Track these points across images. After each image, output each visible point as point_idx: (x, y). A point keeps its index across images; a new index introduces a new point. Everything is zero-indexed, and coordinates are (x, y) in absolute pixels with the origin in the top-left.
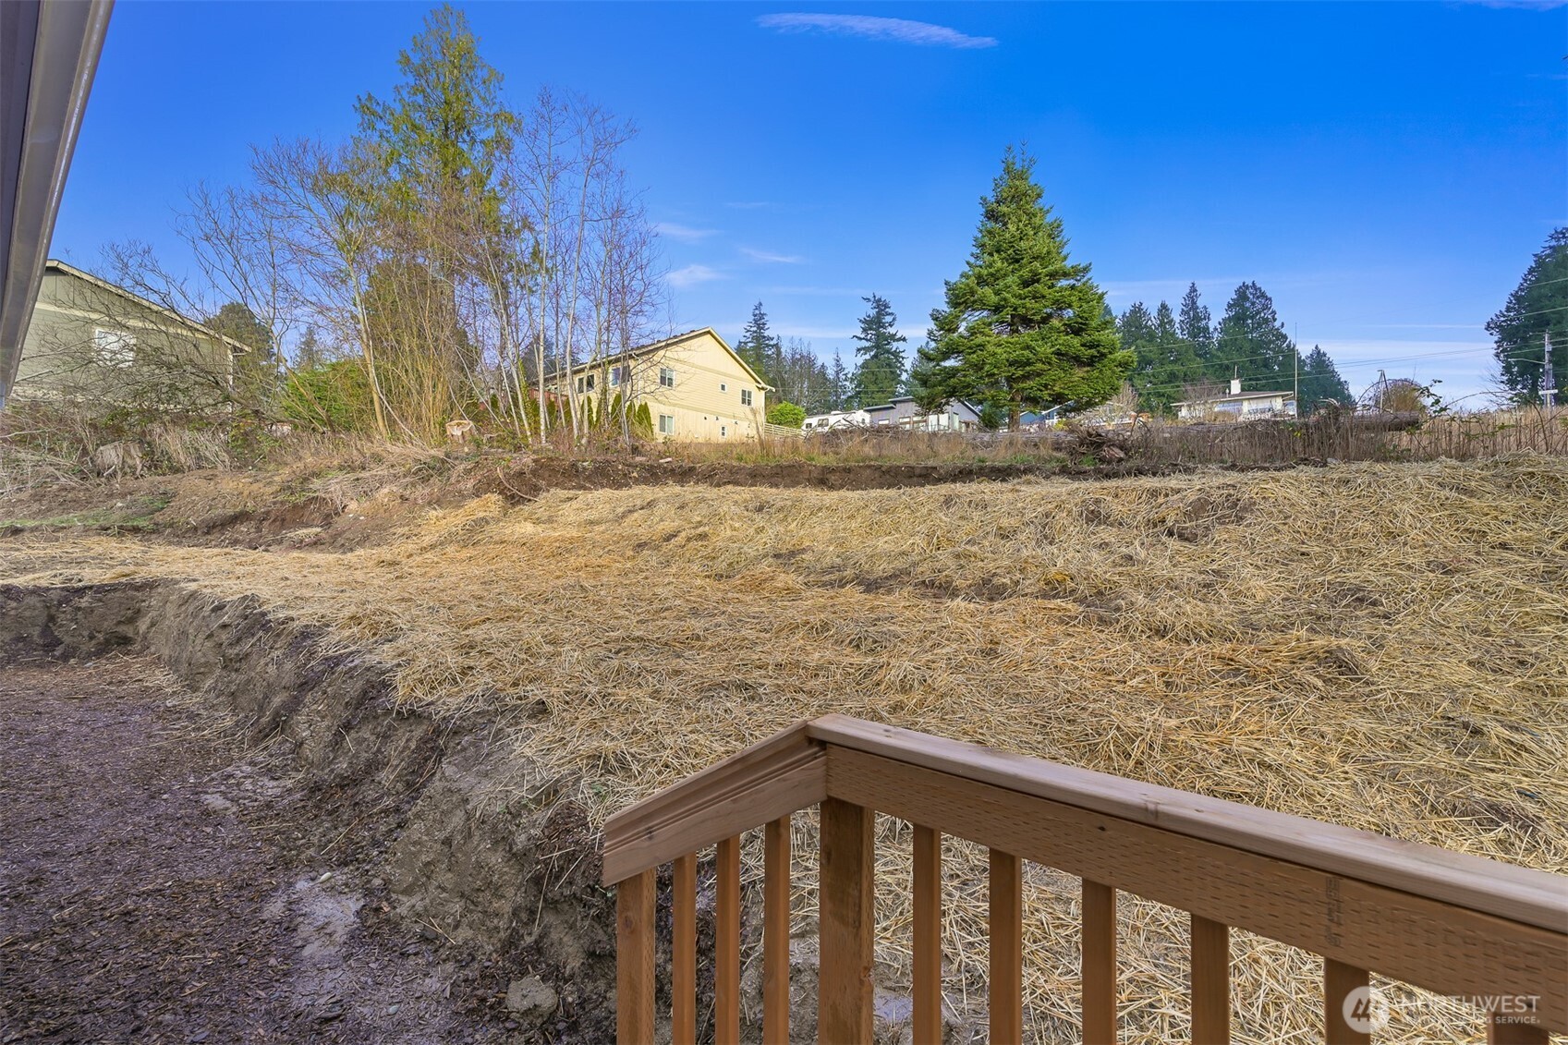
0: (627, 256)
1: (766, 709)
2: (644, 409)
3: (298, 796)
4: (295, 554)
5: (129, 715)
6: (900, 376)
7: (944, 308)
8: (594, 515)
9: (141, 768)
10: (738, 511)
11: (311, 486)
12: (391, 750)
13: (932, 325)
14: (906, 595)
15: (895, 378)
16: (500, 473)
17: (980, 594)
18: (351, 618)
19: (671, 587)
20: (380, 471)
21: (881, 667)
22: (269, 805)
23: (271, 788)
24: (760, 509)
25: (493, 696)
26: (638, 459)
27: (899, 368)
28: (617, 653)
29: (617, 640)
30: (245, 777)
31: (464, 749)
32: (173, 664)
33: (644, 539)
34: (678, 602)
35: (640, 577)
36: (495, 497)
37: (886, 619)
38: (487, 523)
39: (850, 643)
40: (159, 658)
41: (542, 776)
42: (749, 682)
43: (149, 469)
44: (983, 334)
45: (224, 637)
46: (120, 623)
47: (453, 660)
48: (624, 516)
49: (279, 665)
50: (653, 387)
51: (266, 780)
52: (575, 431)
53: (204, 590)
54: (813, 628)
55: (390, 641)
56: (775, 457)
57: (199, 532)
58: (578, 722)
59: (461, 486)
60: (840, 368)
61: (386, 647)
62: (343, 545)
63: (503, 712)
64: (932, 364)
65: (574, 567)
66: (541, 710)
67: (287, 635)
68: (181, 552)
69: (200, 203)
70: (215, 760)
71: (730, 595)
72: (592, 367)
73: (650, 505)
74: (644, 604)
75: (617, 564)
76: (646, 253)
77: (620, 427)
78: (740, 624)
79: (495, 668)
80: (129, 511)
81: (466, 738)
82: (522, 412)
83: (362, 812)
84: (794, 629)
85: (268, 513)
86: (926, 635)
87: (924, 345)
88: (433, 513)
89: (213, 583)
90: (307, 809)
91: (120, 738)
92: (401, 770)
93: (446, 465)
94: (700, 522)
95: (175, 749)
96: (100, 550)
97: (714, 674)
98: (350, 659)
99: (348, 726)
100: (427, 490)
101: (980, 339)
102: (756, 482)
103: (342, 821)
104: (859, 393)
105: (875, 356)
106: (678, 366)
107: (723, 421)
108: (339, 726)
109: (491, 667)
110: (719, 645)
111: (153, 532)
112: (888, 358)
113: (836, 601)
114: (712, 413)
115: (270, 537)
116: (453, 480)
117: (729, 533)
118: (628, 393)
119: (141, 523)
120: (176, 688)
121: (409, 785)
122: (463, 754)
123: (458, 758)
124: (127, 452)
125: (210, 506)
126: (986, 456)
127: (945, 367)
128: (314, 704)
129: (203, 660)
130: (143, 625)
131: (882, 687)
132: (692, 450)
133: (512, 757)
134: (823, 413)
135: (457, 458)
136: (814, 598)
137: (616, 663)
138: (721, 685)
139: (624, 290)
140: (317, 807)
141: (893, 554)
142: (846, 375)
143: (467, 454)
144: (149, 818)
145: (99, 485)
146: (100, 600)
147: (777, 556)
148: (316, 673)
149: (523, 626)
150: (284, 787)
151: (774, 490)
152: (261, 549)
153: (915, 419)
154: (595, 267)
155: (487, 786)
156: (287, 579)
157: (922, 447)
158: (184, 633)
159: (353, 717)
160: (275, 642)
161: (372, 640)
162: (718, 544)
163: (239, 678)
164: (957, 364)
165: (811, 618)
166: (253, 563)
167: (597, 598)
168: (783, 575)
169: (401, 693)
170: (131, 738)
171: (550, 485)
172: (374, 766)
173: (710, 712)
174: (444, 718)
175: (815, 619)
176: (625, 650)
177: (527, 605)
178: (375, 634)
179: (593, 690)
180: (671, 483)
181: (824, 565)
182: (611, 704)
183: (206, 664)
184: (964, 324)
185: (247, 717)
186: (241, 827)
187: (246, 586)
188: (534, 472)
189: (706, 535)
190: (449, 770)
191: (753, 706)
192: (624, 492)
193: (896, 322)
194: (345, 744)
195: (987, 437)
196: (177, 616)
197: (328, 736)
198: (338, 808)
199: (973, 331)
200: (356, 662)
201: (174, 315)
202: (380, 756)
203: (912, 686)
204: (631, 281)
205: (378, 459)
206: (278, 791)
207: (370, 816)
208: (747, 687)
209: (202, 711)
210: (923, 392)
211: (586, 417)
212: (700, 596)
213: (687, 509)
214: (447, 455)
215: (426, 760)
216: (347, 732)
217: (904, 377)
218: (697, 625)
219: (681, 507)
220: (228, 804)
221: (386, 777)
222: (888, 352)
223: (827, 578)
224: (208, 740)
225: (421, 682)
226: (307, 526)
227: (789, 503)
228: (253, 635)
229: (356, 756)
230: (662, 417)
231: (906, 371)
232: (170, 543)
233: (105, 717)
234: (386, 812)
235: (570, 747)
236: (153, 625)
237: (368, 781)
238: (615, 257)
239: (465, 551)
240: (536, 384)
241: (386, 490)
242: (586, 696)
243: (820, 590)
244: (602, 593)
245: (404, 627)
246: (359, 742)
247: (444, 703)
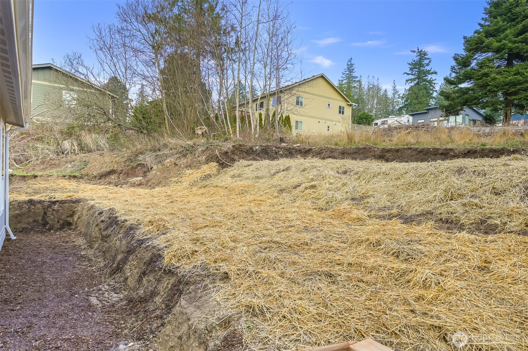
0: (280, 39)
1: (341, 290)
2: (288, 118)
3: (124, 303)
4: (132, 189)
5: (68, 257)
6: (432, 94)
7: (462, 52)
8: (260, 174)
9: (69, 282)
10: (333, 173)
11: (139, 159)
12: (161, 288)
13: (454, 63)
14: (429, 226)
15: (429, 96)
16: (217, 152)
17: (478, 229)
18: (150, 222)
19: (296, 214)
20: (166, 151)
21: (411, 271)
22: (113, 305)
23: (115, 297)
24: (345, 173)
25: (205, 267)
26: (283, 144)
27: (432, 90)
28: (265, 249)
29: (265, 242)
30: (105, 291)
31: (190, 293)
32: (85, 235)
33: (283, 187)
34: (298, 223)
35: (280, 208)
36: (215, 164)
37: (416, 241)
38: (211, 176)
39: (393, 254)
40: (81, 232)
41: (223, 313)
42: (332, 273)
43: (80, 150)
44: (488, 67)
45: (102, 226)
46: (68, 216)
47: (189, 247)
48: (274, 174)
49: (121, 241)
50: (292, 107)
51: (113, 293)
52: (253, 131)
53: (97, 205)
54: (371, 243)
55: (164, 234)
56: (355, 143)
57: (97, 178)
58: (242, 286)
59: (200, 159)
60: (395, 91)
61: (162, 236)
62: (151, 185)
63: (208, 276)
64: (452, 87)
65: (249, 200)
66: (226, 277)
67: (125, 228)
68: (90, 187)
69: (98, 34)
70: (95, 282)
71: (326, 220)
72: (262, 98)
73: (288, 169)
74: (281, 222)
75: (270, 200)
76: (290, 36)
77: (275, 128)
78: (330, 237)
79: (207, 252)
80: (73, 169)
81: (192, 287)
82: (229, 122)
83: (147, 315)
84: (360, 243)
85: (122, 170)
86: (441, 254)
87: (448, 75)
88: (188, 172)
89: (100, 202)
90: (127, 310)
91: (64, 267)
92: (164, 298)
93: (194, 149)
94: (312, 179)
95: (82, 274)
96: (62, 185)
97: (314, 266)
98: (147, 241)
99: (144, 274)
100: (185, 161)
101: (486, 70)
102: (344, 157)
103: (139, 318)
104: (407, 105)
105: (418, 84)
106: (305, 95)
107: (329, 123)
108: (141, 273)
109: (205, 252)
110: (318, 249)
111: (81, 178)
112: (425, 84)
113: (386, 228)
114: (322, 119)
115: (123, 181)
116: (196, 156)
117: (328, 185)
118: (279, 110)
119: (77, 174)
120: (85, 246)
121: (167, 306)
122: (189, 295)
123: (187, 297)
124: (72, 144)
125: (101, 167)
126: (487, 142)
127: (462, 88)
128: (132, 261)
129: (95, 235)
130: (76, 218)
131: (411, 284)
132: (310, 140)
133: (211, 300)
134: (385, 117)
135: (198, 145)
136: (373, 225)
137: (263, 255)
138: (317, 273)
139: (278, 57)
140: (130, 309)
141: (422, 201)
142: (399, 95)
143: (203, 143)
144: (70, 305)
145: (63, 158)
146: (61, 207)
147: (353, 199)
148: (134, 247)
149: (222, 231)
150: (120, 297)
151: (354, 162)
152: (119, 186)
153: (441, 119)
154: (264, 47)
155: (198, 313)
156: (127, 201)
157: (444, 136)
158: (89, 223)
159: (147, 269)
160: (120, 230)
161: (157, 233)
162: (321, 191)
163: (106, 245)
164: (469, 86)
165: (371, 237)
166: (116, 193)
167: (258, 218)
168: (355, 210)
169: (166, 260)
170: (67, 268)
171: (240, 158)
172: (154, 294)
173: (309, 289)
174: (183, 276)
175: (373, 238)
176: (269, 248)
177: (225, 220)
178: (158, 230)
179: (251, 269)
180: (299, 157)
181: (380, 206)
182: (259, 278)
183: (96, 237)
184: (475, 61)
185: (108, 263)
186: (102, 314)
187: (112, 204)
188: (233, 152)
189: (315, 186)
190: (183, 302)
191: (334, 287)
192: (275, 162)
193: (431, 63)
194: (143, 282)
195: (487, 130)
196: (87, 215)
197: (137, 277)
198: (138, 311)
199: (481, 65)
200: (150, 243)
201: (89, 84)
202: (156, 290)
203: (430, 286)
204: (282, 52)
205: (165, 146)
206: (117, 299)
207: (150, 318)
208: (330, 276)
209: (93, 258)
210: (446, 103)
211: (258, 123)
212: (309, 220)
213: (306, 172)
214: (194, 144)
215: (175, 295)
216: (144, 276)
217: (435, 94)
218: (307, 237)
219: (304, 171)
220: (98, 303)
221: (158, 300)
222: (425, 80)
223: (381, 213)
224: (94, 272)
225: (174, 256)
226: (137, 176)
227: (362, 169)
228: (112, 226)
229: (147, 288)
230: (297, 122)
231: (436, 91)
232: (86, 183)
233: (60, 257)
234: (157, 317)
235: (238, 299)
236: (79, 218)
237: (150, 301)
238: (274, 41)
239: (200, 190)
240: (235, 107)
241: (169, 160)
242: (247, 272)
243: (377, 220)
244: (261, 215)
245: (170, 227)
246: (149, 281)
247: (183, 268)
